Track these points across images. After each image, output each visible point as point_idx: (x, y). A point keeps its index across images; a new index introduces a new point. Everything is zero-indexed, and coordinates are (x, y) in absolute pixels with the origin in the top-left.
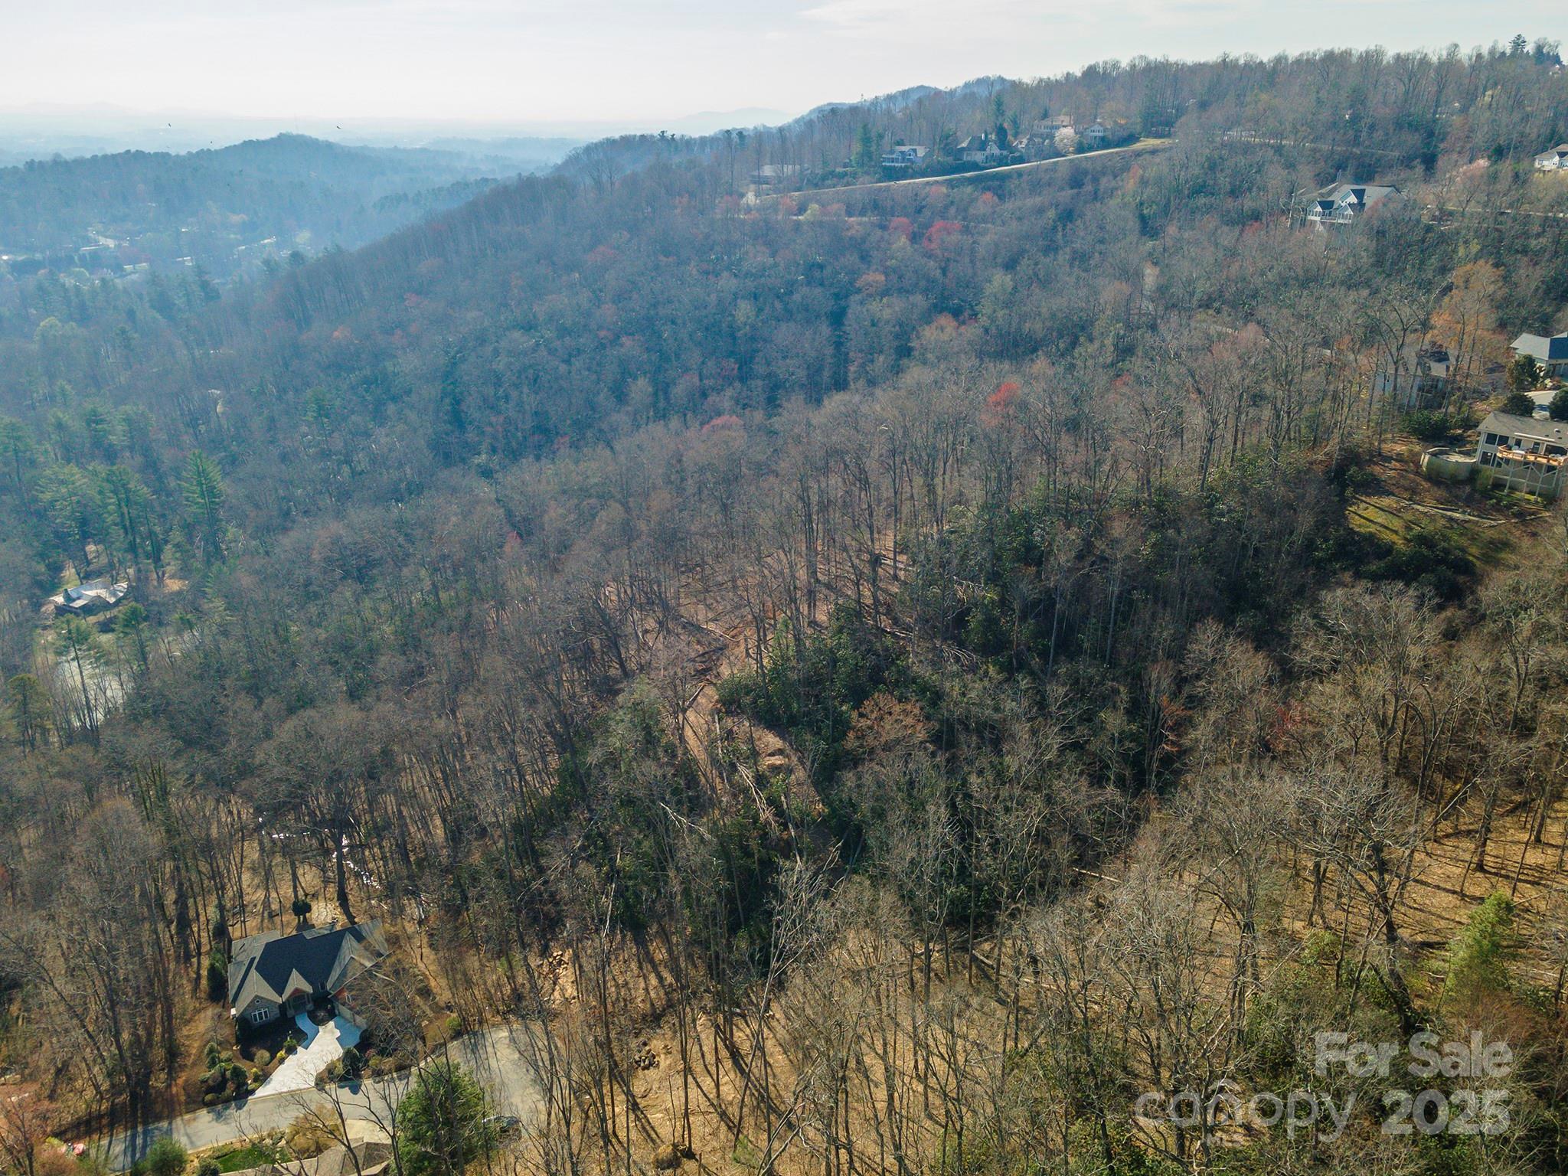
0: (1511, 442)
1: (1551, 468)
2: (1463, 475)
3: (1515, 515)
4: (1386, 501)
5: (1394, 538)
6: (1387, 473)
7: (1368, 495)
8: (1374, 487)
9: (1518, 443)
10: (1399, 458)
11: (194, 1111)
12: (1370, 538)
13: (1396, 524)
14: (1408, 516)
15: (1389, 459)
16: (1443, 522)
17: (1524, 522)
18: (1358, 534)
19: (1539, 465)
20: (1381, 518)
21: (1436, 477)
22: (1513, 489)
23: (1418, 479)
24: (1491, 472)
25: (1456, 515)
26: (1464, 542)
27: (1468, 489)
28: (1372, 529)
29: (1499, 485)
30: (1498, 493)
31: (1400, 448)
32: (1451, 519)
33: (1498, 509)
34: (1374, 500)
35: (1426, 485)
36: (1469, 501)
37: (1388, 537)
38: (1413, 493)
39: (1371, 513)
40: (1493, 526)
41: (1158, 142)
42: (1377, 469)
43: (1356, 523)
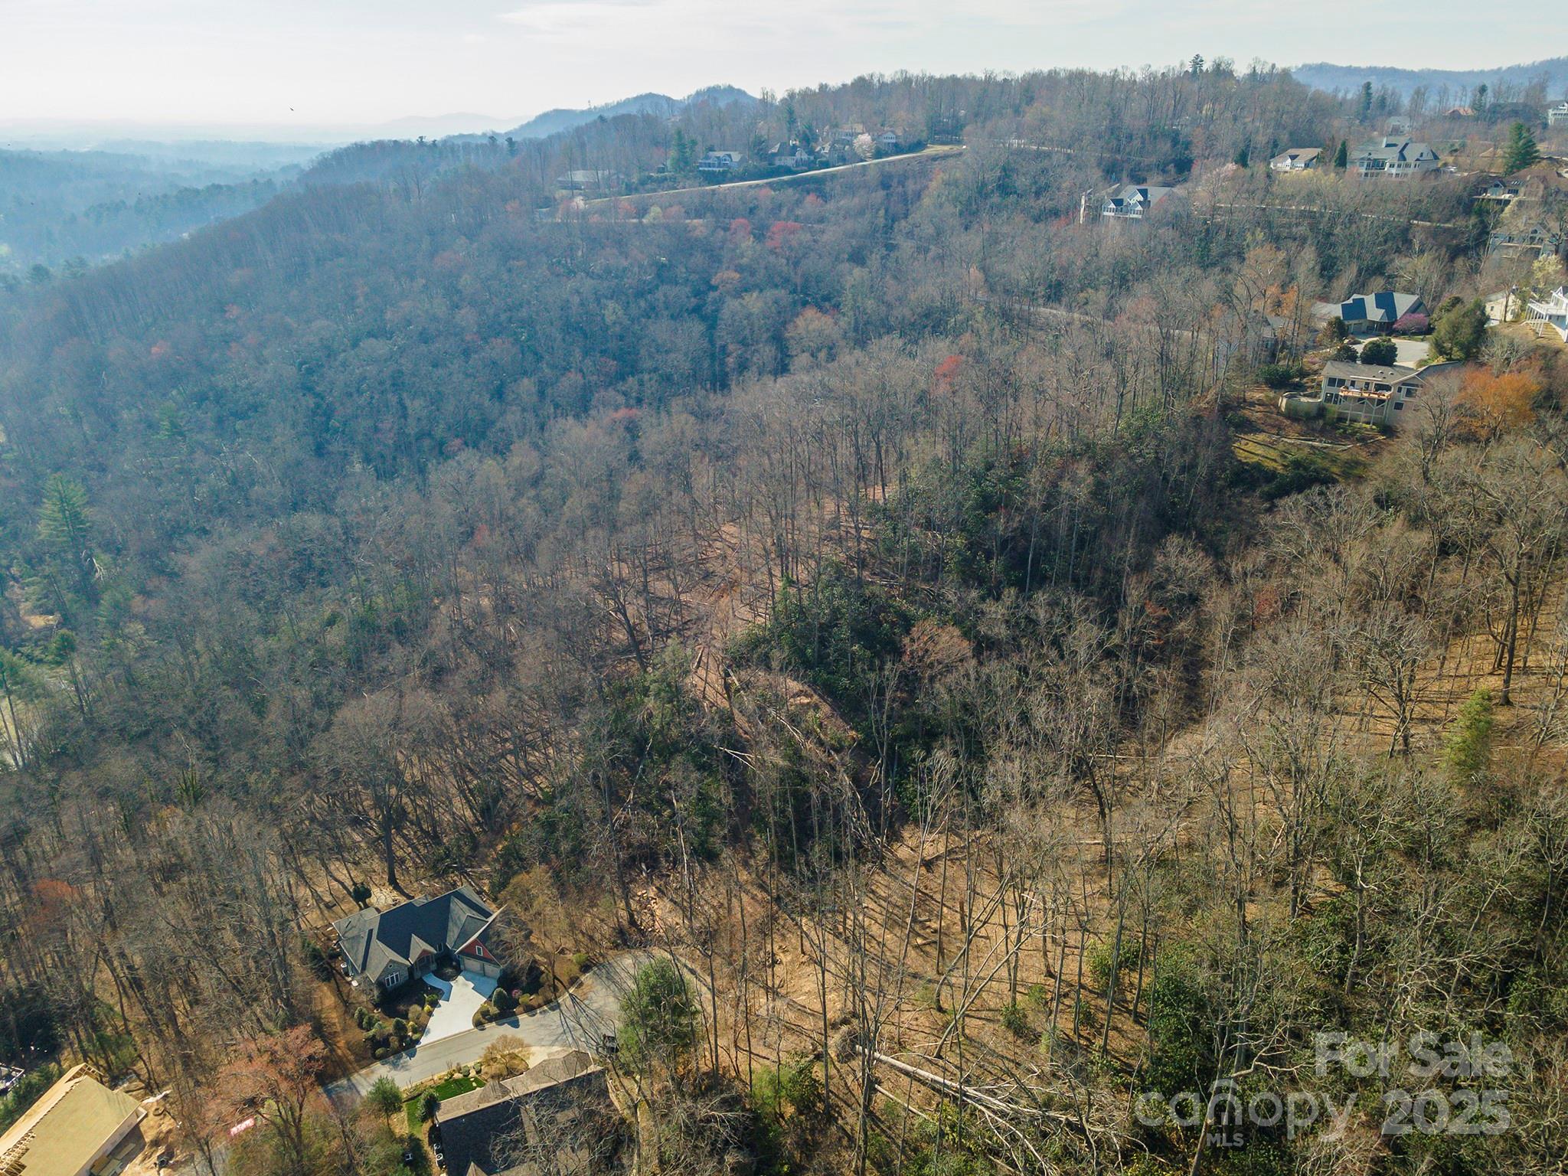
0: (1347, 383)
1: (1381, 401)
2: (1314, 412)
3: (1358, 440)
4: (1261, 437)
5: (1275, 465)
6: (1255, 414)
7: (1246, 433)
8: (1247, 426)
9: (1353, 383)
10: (1261, 403)
11: (368, 1065)
12: (1257, 466)
13: (1273, 454)
14: (1280, 447)
15: (1253, 404)
16: (1307, 450)
17: (1366, 445)
18: (1247, 464)
19: (1371, 400)
20: (1260, 450)
21: (1293, 415)
22: (1353, 421)
23: (1281, 418)
24: (1334, 408)
25: (1316, 444)
26: (1326, 464)
27: (1321, 422)
28: (1256, 459)
29: (1341, 419)
30: (1342, 424)
31: (1258, 395)
32: (1313, 447)
33: (1345, 436)
34: (1251, 437)
35: (1288, 422)
36: (1322, 432)
37: (1270, 465)
38: (1279, 429)
39: (1251, 447)
40: (1345, 450)
41: (946, 148)
42: (1247, 413)
43: (1241, 455)
